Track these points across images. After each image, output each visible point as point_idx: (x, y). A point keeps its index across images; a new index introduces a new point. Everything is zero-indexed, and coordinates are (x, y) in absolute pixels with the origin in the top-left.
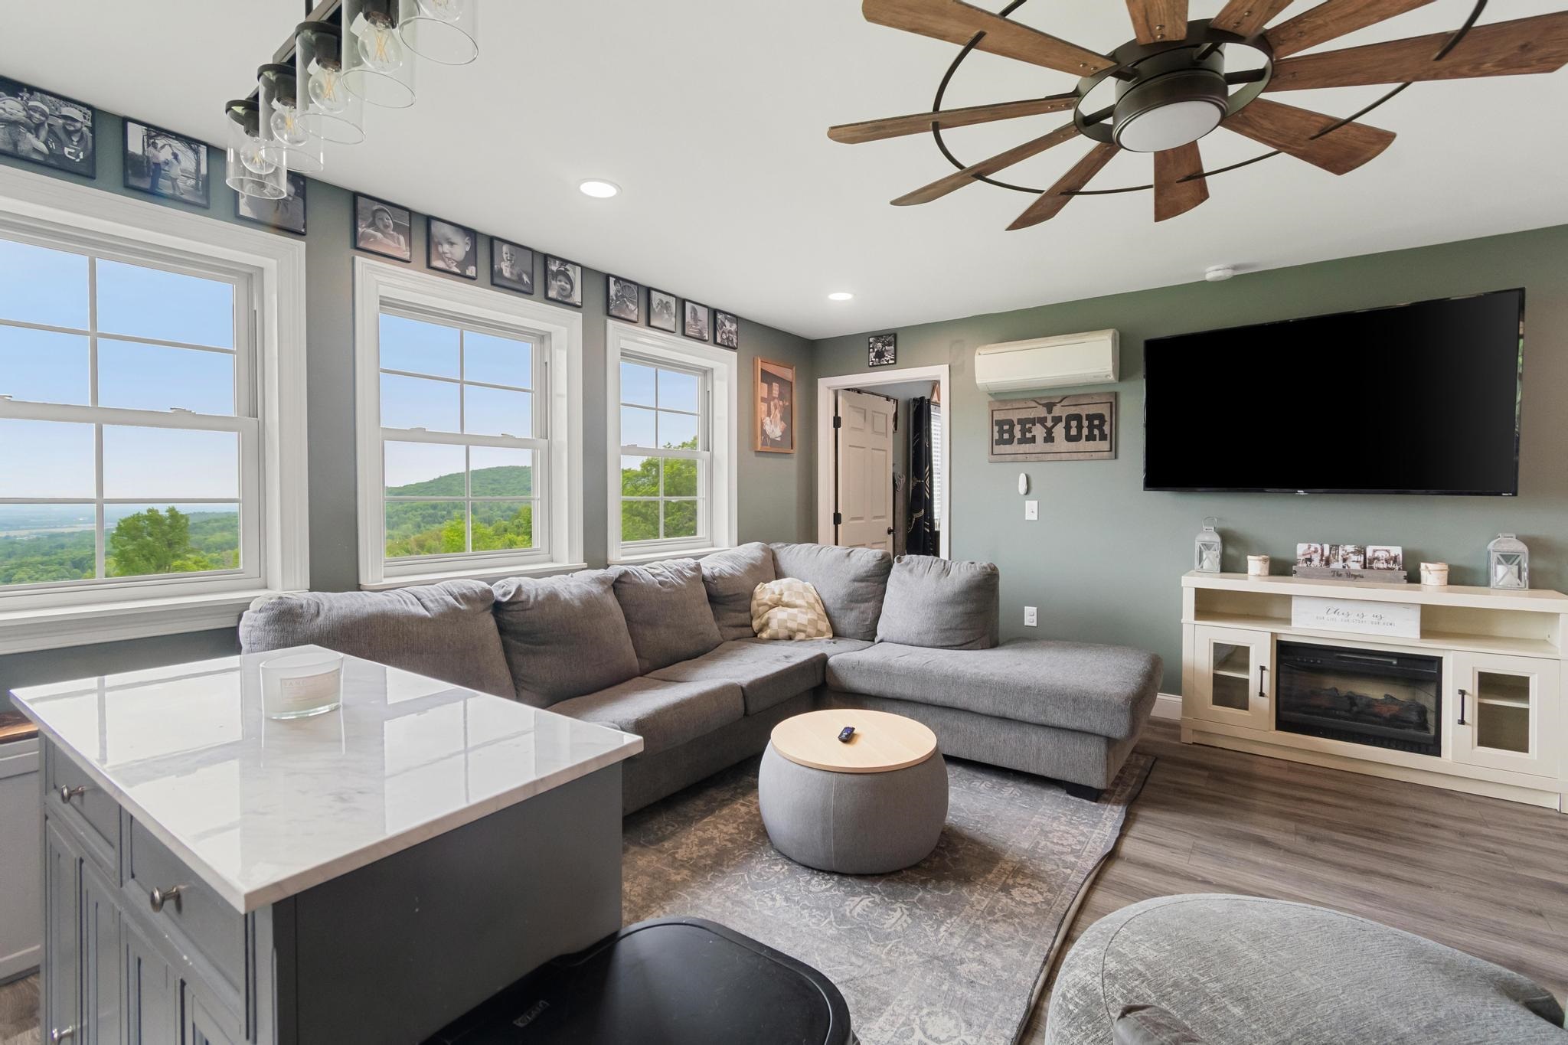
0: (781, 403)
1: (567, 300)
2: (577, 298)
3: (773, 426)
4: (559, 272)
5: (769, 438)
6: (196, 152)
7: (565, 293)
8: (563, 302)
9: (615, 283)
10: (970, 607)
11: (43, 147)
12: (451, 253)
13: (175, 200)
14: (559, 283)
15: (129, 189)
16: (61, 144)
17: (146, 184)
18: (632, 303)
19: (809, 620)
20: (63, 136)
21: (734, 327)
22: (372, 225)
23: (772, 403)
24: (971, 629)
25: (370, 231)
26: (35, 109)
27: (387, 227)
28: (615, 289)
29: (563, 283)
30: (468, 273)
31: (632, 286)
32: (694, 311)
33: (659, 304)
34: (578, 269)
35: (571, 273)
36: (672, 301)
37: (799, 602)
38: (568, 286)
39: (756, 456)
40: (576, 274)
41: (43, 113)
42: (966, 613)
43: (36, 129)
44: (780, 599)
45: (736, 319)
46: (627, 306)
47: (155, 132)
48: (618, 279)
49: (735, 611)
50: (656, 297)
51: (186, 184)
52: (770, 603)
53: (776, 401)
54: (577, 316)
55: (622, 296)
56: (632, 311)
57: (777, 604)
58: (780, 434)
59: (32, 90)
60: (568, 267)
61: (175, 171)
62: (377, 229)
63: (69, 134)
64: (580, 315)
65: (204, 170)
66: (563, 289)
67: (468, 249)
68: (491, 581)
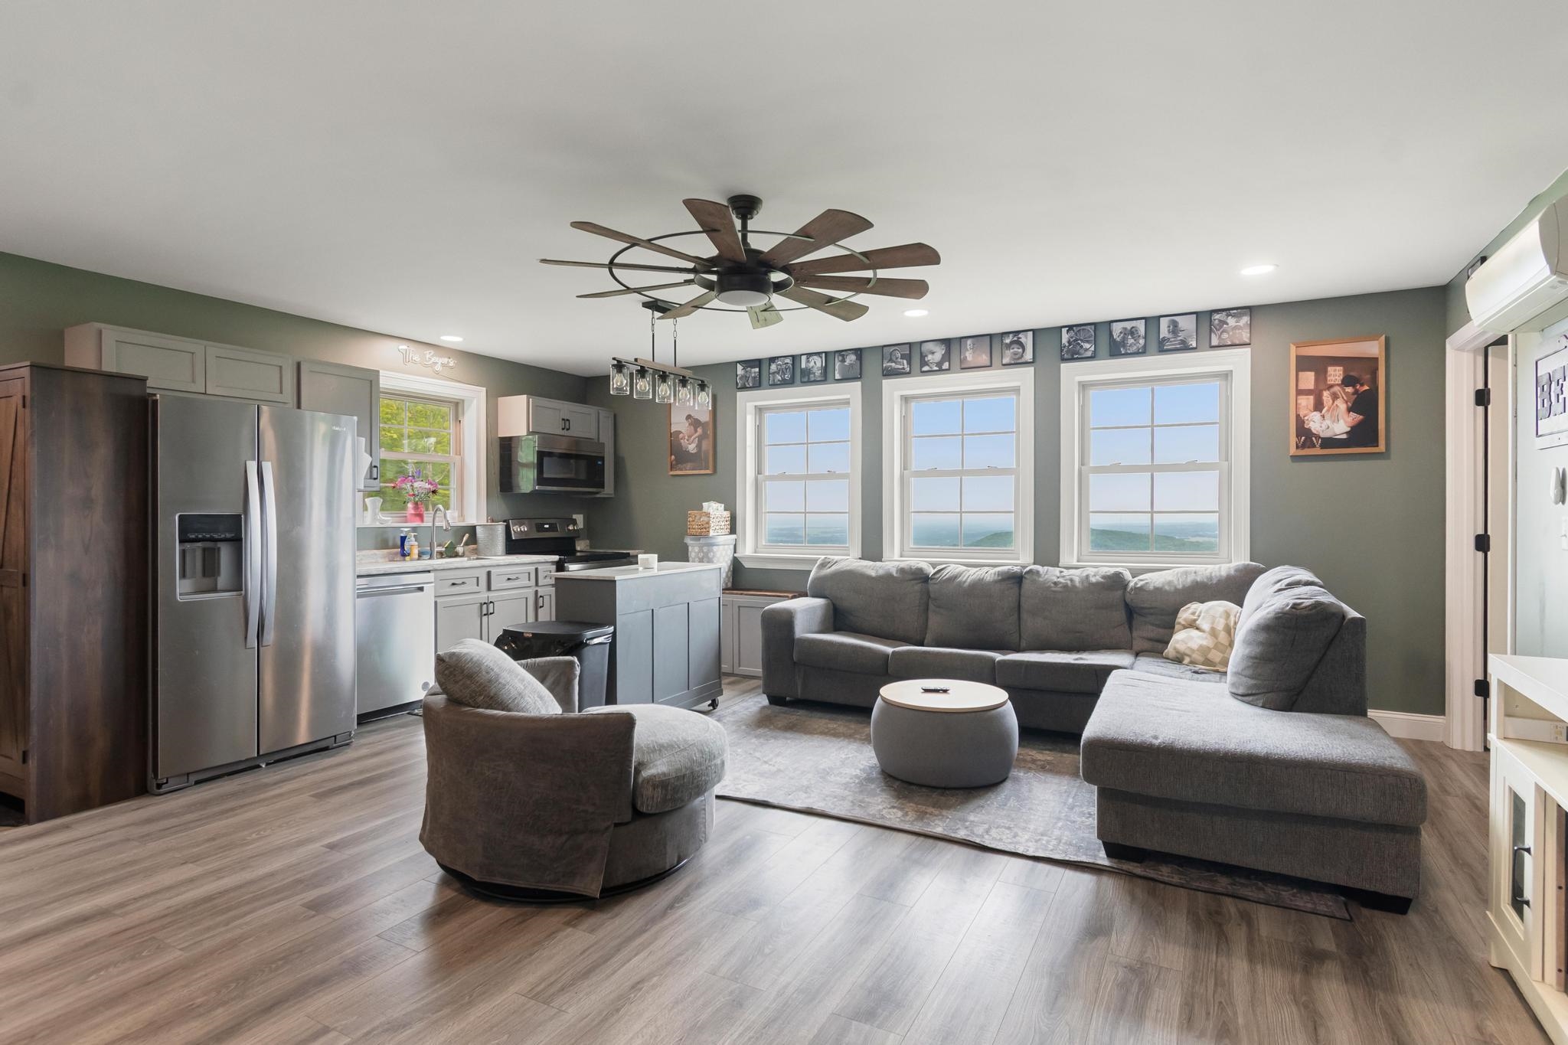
0: (1349, 390)
1: (1020, 361)
2: (1028, 356)
3: (1328, 422)
4: (1012, 343)
5: (1318, 437)
6: (821, 358)
7: (1017, 356)
8: (1017, 363)
9: (1068, 331)
10: (1257, 650)
11: (780, 378)
12: (933, 359)
13: (816, 382)
14: (1012, 351)
15: (804, 383)
16: (785, 375)
17: (806, 379)
18: (1088, 342)
19: (1201, 646)
20: (784, 370)
21: (1246, 319)
22: (891, 360)
23: (1326, 394)
24: (1253, 678)
25: (889, 364)
26: (780, 365)
27: (897, 358)
28: (1067, 336)
29: (1016, 350)
30: (944, 367)
31: (1088, 327)
32: (1175, 324)
33: (1121, 333)
34: (1031, 333)
35: (1023, 340)
36: (1141, 326)
37: (1206, 626)
38: (1020, 350)
39: (1293, 461)
40: (1028, 340)
41: (781, 365)
42: (1252, 658)
43: (778, 373)
44: (1195, 620)
45: (1250, 310)
46: (1082, 347)
47: (809, 355)
48: (1070, 328)
49: (1153, 625)
50: (1117, 329)
51: (818, 373)
52: (1183, 623)
53: (1337, 389)
54: (1031, 370)
55: (1076, 340)
56: (1087, 350)
57: (1192, 625)
58: (1349, 429)
59: (778, 357)
60: (1020, 336)
61: (815, 370)
62: (892, 361)
63: (786, 369)
64: (1033, 368)
65: (824, 365)
66: (1015, 354)
67: (943, 352)
68: (934, 565)
